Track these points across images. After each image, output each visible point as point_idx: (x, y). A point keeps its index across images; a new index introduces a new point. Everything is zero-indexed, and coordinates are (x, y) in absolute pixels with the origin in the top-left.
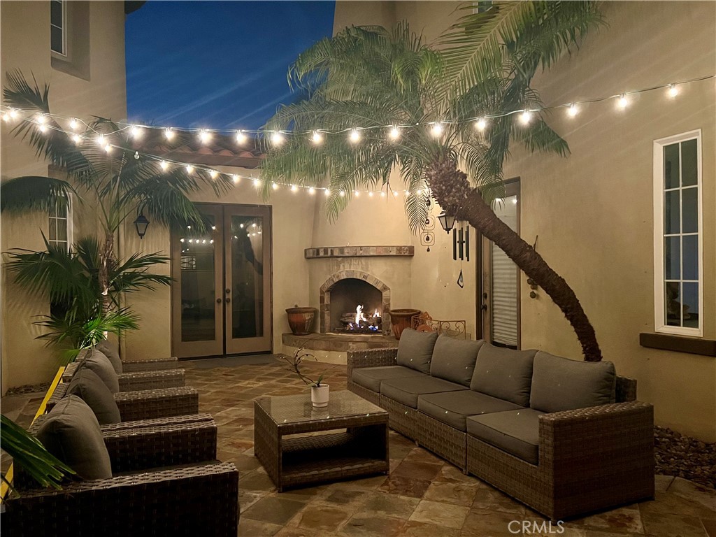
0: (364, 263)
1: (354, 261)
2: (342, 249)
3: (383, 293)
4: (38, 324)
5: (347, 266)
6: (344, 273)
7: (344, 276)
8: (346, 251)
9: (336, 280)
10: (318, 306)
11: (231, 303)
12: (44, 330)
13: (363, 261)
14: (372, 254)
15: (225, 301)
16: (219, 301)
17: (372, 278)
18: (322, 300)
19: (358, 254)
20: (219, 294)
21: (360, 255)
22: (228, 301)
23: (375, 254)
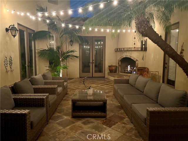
0: (130, 53)
1: (127, 52)
2: (124, 49)
3: (136, 62)
4: (46, 67)
5: (125, 53)
6: (124, 56)
7: (124, 57)
8: (125, 49)
9: (122, 58)
10: (117, 65)
11: (94, 64)
12: (48, 68)
13: (130, 52)
14: (133, 50)
15: (93, 63)
16: (91, 63)
17: (133, 57)
18: (118, 63)
19: (128, 50)
20: (91, 61)
21: (129, 50)
22: (94, 63)
23: (134, 50)
